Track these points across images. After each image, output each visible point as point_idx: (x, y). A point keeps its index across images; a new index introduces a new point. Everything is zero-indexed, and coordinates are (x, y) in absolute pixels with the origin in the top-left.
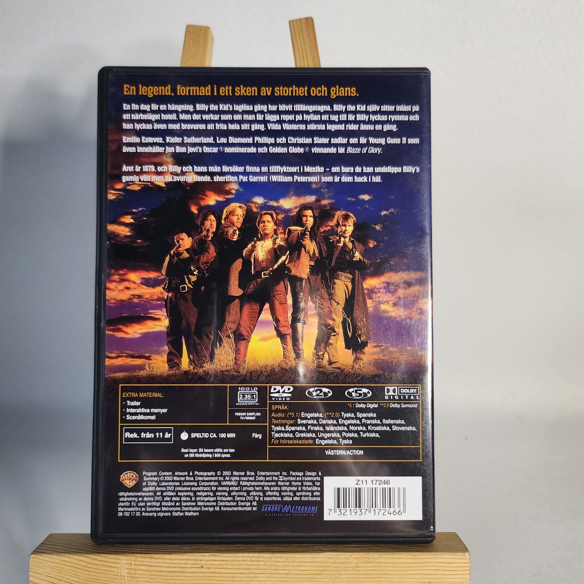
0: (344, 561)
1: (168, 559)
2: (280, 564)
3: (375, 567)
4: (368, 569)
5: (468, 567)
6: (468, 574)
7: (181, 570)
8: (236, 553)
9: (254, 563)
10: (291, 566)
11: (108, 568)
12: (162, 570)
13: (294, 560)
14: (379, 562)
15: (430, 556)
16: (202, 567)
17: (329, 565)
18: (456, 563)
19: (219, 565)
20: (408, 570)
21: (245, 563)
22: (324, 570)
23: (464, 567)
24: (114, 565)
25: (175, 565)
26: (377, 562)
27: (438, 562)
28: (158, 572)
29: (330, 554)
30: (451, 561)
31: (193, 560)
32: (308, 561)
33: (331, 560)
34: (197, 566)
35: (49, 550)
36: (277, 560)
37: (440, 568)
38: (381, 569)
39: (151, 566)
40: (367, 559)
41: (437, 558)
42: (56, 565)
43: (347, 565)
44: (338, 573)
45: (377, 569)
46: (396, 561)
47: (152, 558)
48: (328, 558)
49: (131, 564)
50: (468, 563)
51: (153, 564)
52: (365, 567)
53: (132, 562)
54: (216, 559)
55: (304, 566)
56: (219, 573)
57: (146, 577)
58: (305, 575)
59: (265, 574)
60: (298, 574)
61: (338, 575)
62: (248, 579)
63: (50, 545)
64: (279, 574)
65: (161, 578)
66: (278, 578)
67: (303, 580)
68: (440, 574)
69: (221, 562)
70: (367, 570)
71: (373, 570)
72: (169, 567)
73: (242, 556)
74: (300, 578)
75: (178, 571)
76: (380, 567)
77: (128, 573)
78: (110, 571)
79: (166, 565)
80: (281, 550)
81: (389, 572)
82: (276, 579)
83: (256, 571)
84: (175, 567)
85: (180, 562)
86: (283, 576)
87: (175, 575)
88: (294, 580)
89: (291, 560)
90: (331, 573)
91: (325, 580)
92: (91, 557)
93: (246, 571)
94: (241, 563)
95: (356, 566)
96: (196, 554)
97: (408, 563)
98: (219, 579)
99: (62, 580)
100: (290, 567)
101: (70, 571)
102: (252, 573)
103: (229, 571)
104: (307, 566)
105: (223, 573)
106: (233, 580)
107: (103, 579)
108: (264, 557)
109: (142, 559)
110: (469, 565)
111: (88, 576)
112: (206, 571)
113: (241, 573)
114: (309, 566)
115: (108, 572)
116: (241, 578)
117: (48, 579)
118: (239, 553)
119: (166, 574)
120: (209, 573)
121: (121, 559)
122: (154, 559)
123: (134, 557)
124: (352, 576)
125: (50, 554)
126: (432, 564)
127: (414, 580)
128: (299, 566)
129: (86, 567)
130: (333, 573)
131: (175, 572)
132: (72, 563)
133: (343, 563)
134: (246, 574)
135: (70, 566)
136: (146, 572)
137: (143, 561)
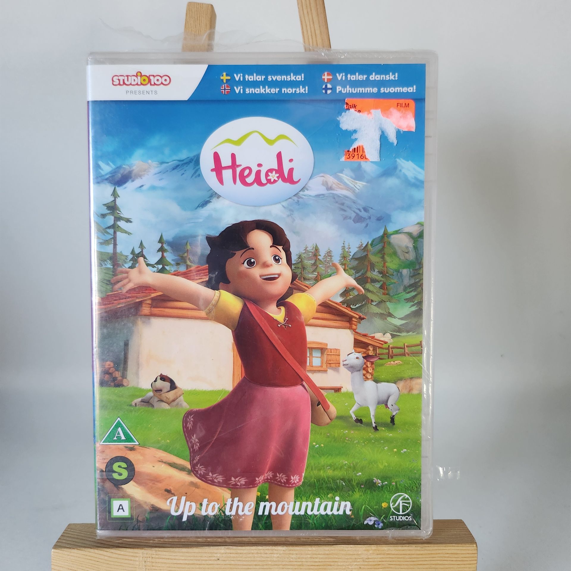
0: (355, 553)
1: (184, 553)
2: (293, 556)
3: (385, 558)
4: (379, 560)
5: (475, 557)
6: (475, 564)
7: (198, 562)
9: (268, 556)
10: (303, 558)
11: (127, 561)
12: (179, 562)
13: (306, 552)
14: (389, 554)
15: (439, 548)
16: (219, 559)
17: (340, 556)
18: (464, 554)
19: (234, 557)
20: (417, 561)
21: (259, 555)
22: (336, 562)
23: (472, 557)
24: (132, 558)
25: (192, 558)
26: (388, 554)
27: (446, 554)
28: (176, 565)
29: (341, 547)
30: (459, 552)
31: (209, 553)
32: (321, 553)
33: (342, 552)
34: (214, 558)
35: (71, 544)
36: (291, 552)
37: (448, 559)
38: (391, 560)
39: (168, 559)
40: (377, 551)
41: (445, 549)
42: (77, 558)
43: (358, 557)
44: (348, 564)
45: (388, 560)
46: (405, 552)
47: (170, 551)
48: (339, 550)
49: (149, 557)
51: (170, 557)
52: (375, 558)
53: (151, 556)
54: (232, 552)
55: (316, 558)
56: (235, 565)
58: (318, 566)
60: (311, 565)
61: (350, 567)
63: (70, 537)
64: (292, 565)
66: (292, 569)
68: (448, 564)
69: (236, 555)
70: (377, 562)
71: (384, 561)
72: (186, 560)
73: (256, 548)
75: (195, 563)
76: (390, 558)
77: (146, 566)
78: (129, 564)
79: (183, 558)
81: (398, 563)
83: (270, 563)
85: (196, 555)
86: (296, 567)
87: (192, 567)
89: (304, 553)
90: (342, 564)
92: (110, 551)
93: (260, 563)
94: (256, 556)
95: (366, 557)
96: (212, 548)
97: (417, 554)
101: (91, 565)
102: (266, 565)
103: (245, 563)
104: (319, 558)
105: (239, 565)
108: (277, 550)
109: (160, 553)
110: (476, 555)
112: (222, 564)
113: (256, 565)
114: (321, 558)
119: (183, 566)
120: (225, 565)
121: (140, 553)
122: (172, 553)
123: (153, 550)
124: (363, 567)
125: (70, 548)
126: (442, 556)
128: (311, 558)
129: (106, 560)
130: (345, 564)
131: (192, 564)
132: (92, 557)
133: (354, 554)
134: (261, 565)
135: (90, 560)
136: (163, 565)
137: (161, 555)
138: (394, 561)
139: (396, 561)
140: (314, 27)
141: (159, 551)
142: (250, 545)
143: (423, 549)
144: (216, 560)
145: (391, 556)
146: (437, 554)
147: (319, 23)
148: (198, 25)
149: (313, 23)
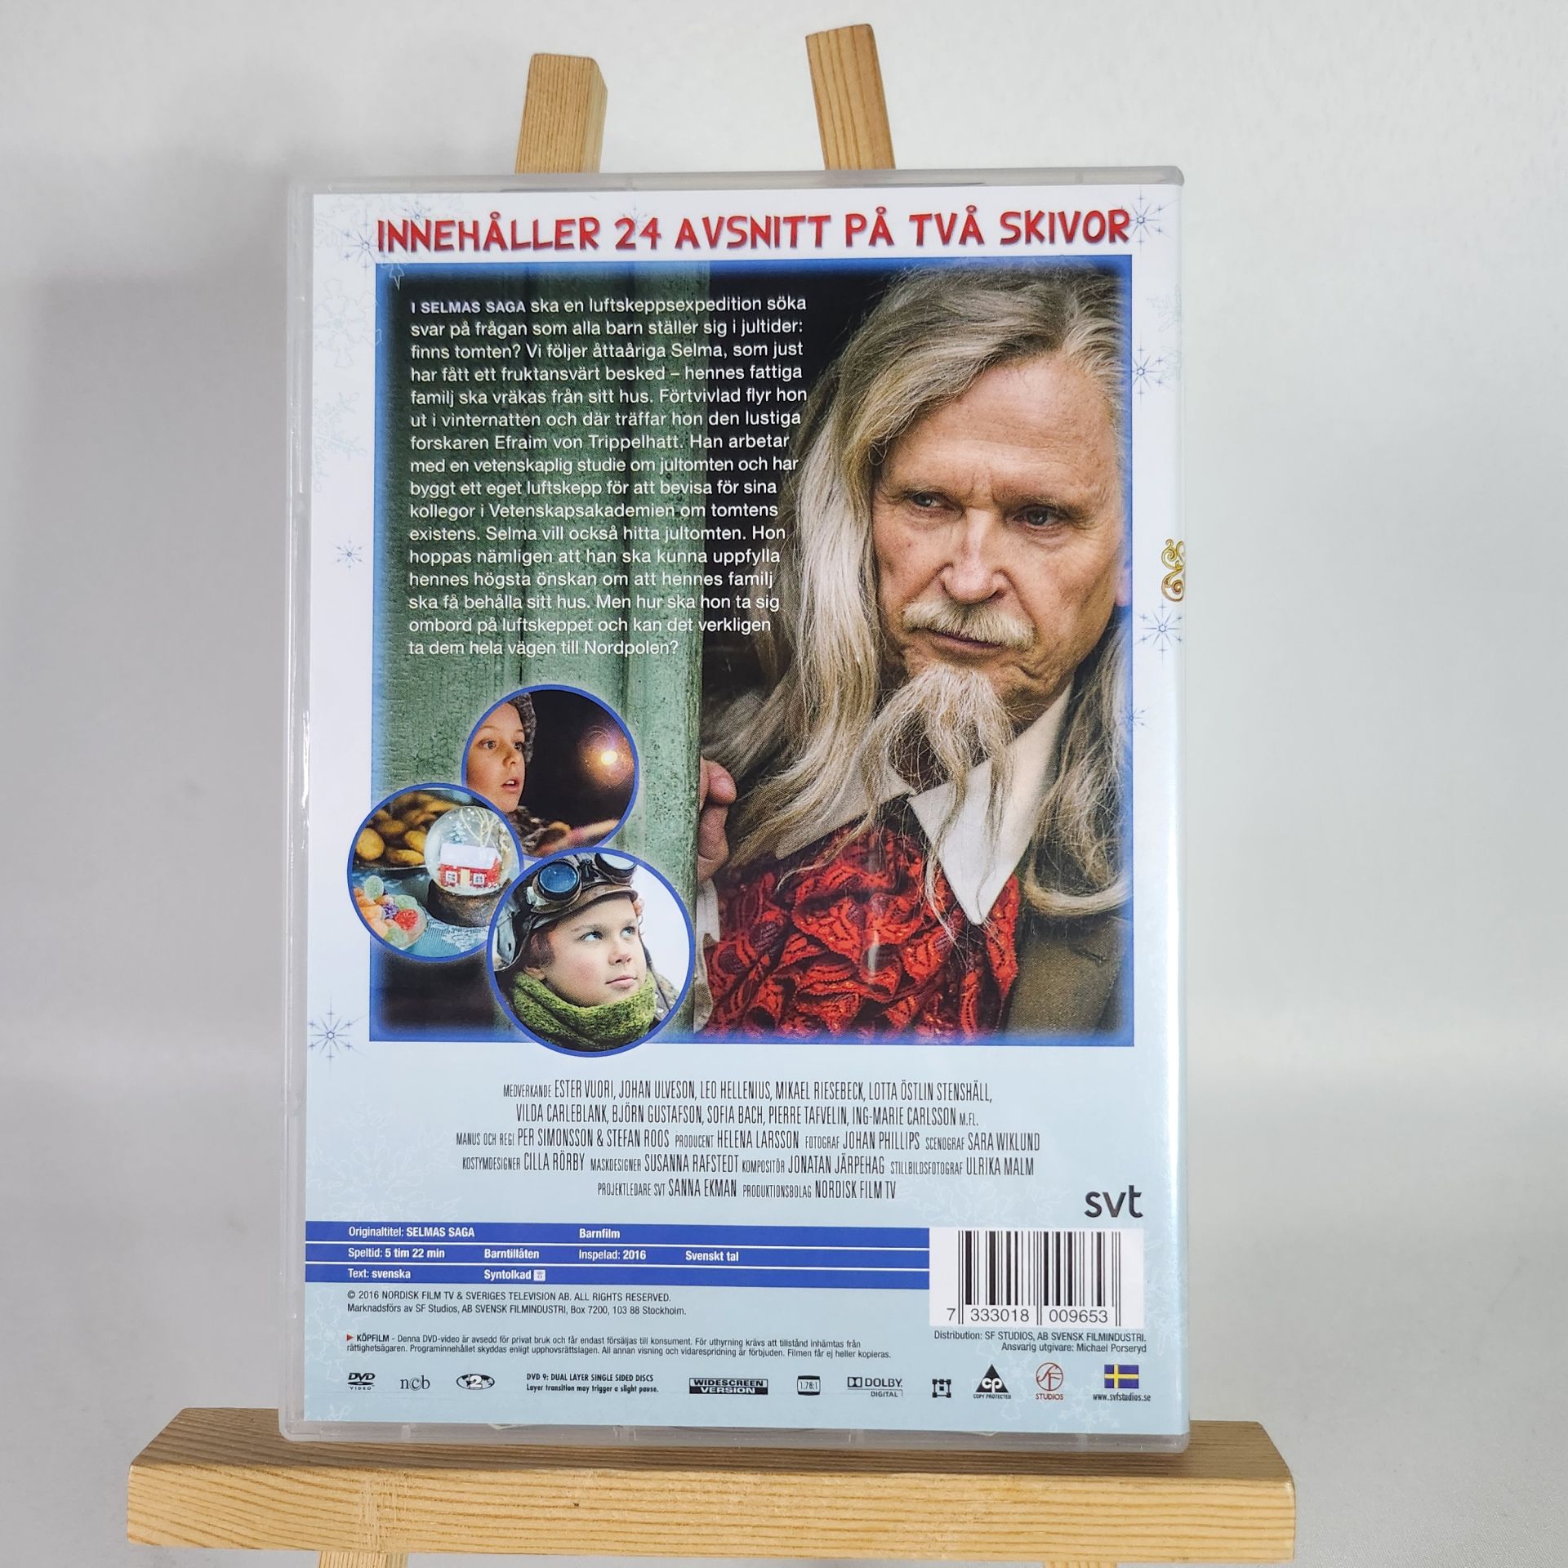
0: (951, 1498)
1: (485, 1484)
2: (783, 1502)
3: (1036, 1514)
4: (1018, 1518)
5: (1289, 1518)
6: (1290, 1538)
7: (521, 1512)
8: (664, 1470)
9: (714, 1498)
10: (811, 1507)
11: (330, 1505)
12: (471, 1511)
13: (818, 1491)
14: (1047, 1503)
16: (577, 1505)
17: (911, 1506)
18: (1257, 1508)
19: (619, 1500)
20: (1125, 1525)
21: (689, 1496)
22: (899, 1521)
23: (1281, 1519)
24: (344, 1496)
25: (506, 1500)
26: (1042, 1502)
27: (1207, 1506)
28: (461, 1517)
29: (915, 1478)
30: (1243, 1502)
31: (551, 1487)
32: (858, 1494)
33: (917, 1494)
34: (563, 1502)
35: (181, 1455)
36: (775, 1489)
37: (1214, 1522)
38: (1053, 1521)
39: (442, 1500)
40: (1014, 1493)
41: (1203, 1493)
42: (195, 1493)
43: (961, 1509)
44: (936, 1529)
45: (1043, 1518)
46: (1091, 1499)
47: (445, 1479)
48: (911, 1489)
49: (390, 1494)
50: (1288, 1508)
51: (448, 1496)
52: (1009, 1513)
53: (394, 1490)
54: (612, 1486)
55: (846, 1509)
56: (621, 1522)
57: (431, 1528)
58: (848, 1531)
59: (742, 1526)
60: (831, 1530)
61: (937, 1536)
62: (697, 1540)
63: (182, 1439)
64: (778, 1527)
65: (468, 1532)
66: (778, 1537)
67: (845, 1544)
68: (1212, 1538)
69: (625, 1495)
70: (1015, 1523)
71: (1032, 1523)
72: (488, 1504)
73: (681, 1477)
74: (835, 1540)
75: (514, 1513)
76: (1053, 1514)
77: (380, 1519)
78: (335, 1512)
79: (481, 1499)
80: (786, 1463)
81: (1074, 1530)
82: (772, 1541)
83: (717, 1519)
84: (505, 1505)
85: (516, 1490)
86: (790, 1533)
87: (503, 1525)
88: (820, 1544)
89: (810, 1493)
90: (918, 1527)
91: (902, 1547)
92: (285, 1474)
93: (691, 1519)
94: (679, 1498)
95: (984, 1510)
96: (559, 1472)
97: (1126, 1506)
98: (622, 1537)
99: (211, 1534)
100: (809, 1510)
101: (232, 1511)
102: (708, 1524)
103: (648, 1517)
104: (854, 1509)
105: (631, 1523)
106: (657, 1541)
107: (316, 1531)
108: (737, 1483)
109: (419, 1482)
110: (1292, 1513)
111: (277, 1525)
112: (586, 1517)
113: (679, 1524)
114: (859, 1509)
115: (332, 1516)
116: (679, 1538)
117: (176, 1530)
118: (673, 1470)
119: (481, 1522)
120: (593, 1520)
121: (364, 1482)
122: (451, 1484)
123: (399, 1475)
124: (974, 1537)
125: (179, 1464)
126: (1195, 1511)
127: (1146, 1552)
128: (831, 1507)
129: (273, 1500)
130: (925, 1529)
131: (505, 1517)
132: (237, 1489)
133: (950, 1501)
134: (692, 1525)
135: (231, 1497)
136: (428, 1517)
137: (419, 1488)
138: (1060, 1524)
139: (1065, 1524)
140: (850, 107)
141: (417, 1477)
142: (664, 1467)
143: (1140, 1491)
144: (569, 1507)
145: (1054, 1509)
146: (1179, 1506)
147: (863, 97)
148: (558, 111)
149: (849, 99)
